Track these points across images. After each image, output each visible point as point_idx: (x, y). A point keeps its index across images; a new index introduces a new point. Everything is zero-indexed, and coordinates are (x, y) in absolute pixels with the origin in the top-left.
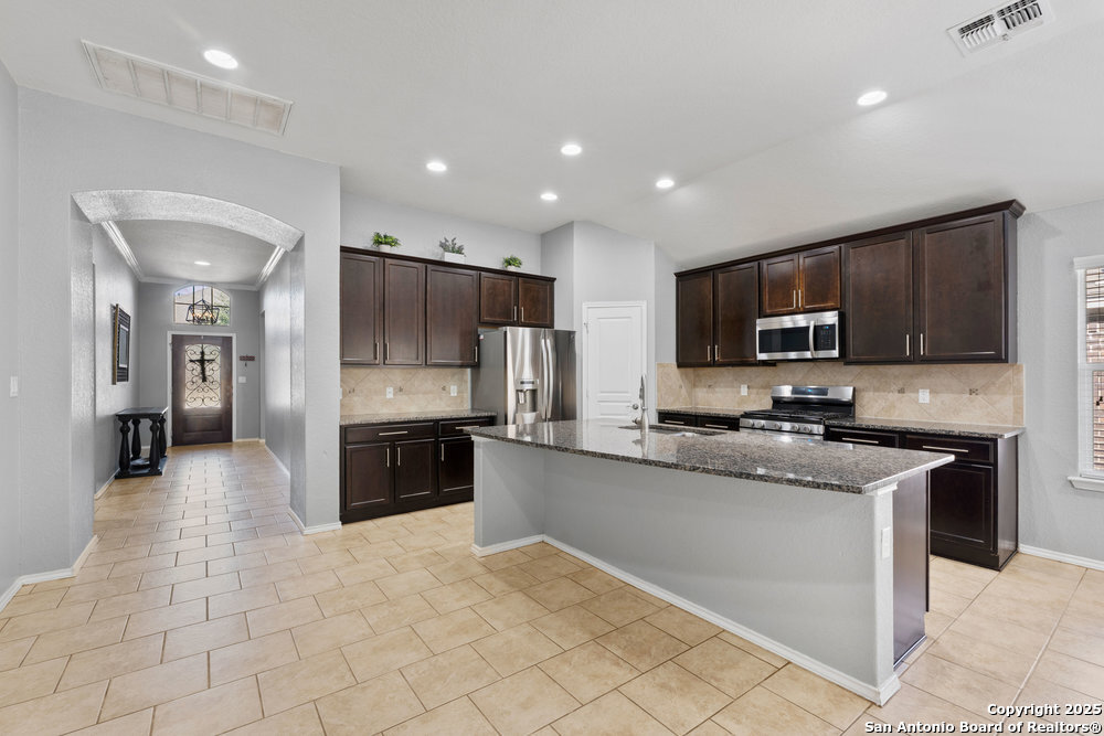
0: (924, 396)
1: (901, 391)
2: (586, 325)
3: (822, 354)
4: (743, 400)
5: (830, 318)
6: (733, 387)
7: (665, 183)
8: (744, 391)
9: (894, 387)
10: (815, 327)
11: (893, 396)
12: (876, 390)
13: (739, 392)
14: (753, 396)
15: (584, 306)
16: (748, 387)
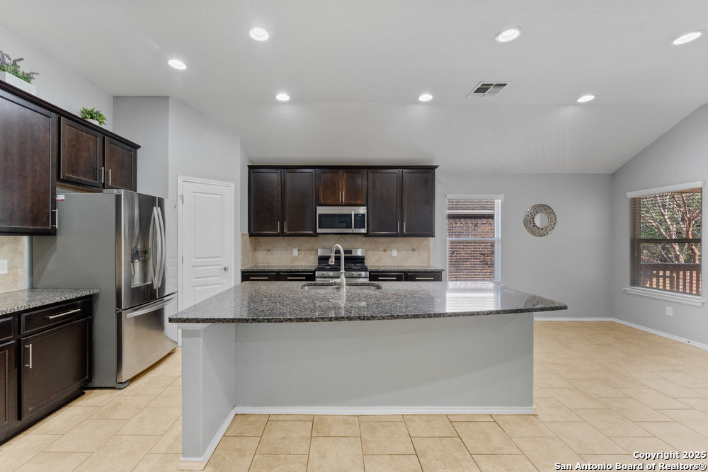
0: (395, 253)
1: (385, 251)
2: (182, 197)
3: (357, 231)
4: (295, 259)
5: (362, 210)
6: (287, 250)
7: (283, 97)
8: (295, 253)
9: (382, 249)
10: (355, 214)
11: (381, 253)
12: (373, 250)
13: (292, 253)
14: (301, 256)
15: (180, 179)
16: (299, 250)
